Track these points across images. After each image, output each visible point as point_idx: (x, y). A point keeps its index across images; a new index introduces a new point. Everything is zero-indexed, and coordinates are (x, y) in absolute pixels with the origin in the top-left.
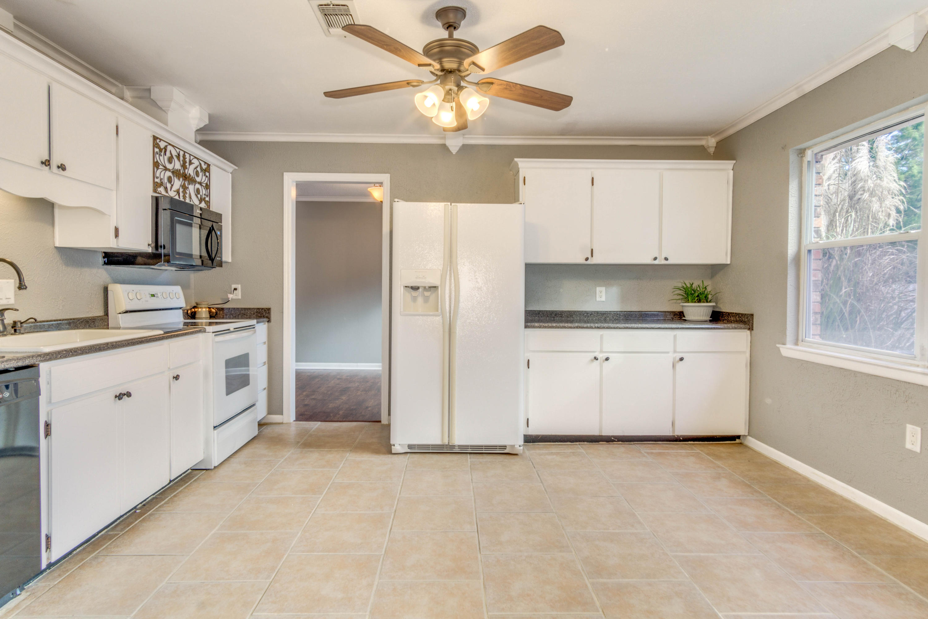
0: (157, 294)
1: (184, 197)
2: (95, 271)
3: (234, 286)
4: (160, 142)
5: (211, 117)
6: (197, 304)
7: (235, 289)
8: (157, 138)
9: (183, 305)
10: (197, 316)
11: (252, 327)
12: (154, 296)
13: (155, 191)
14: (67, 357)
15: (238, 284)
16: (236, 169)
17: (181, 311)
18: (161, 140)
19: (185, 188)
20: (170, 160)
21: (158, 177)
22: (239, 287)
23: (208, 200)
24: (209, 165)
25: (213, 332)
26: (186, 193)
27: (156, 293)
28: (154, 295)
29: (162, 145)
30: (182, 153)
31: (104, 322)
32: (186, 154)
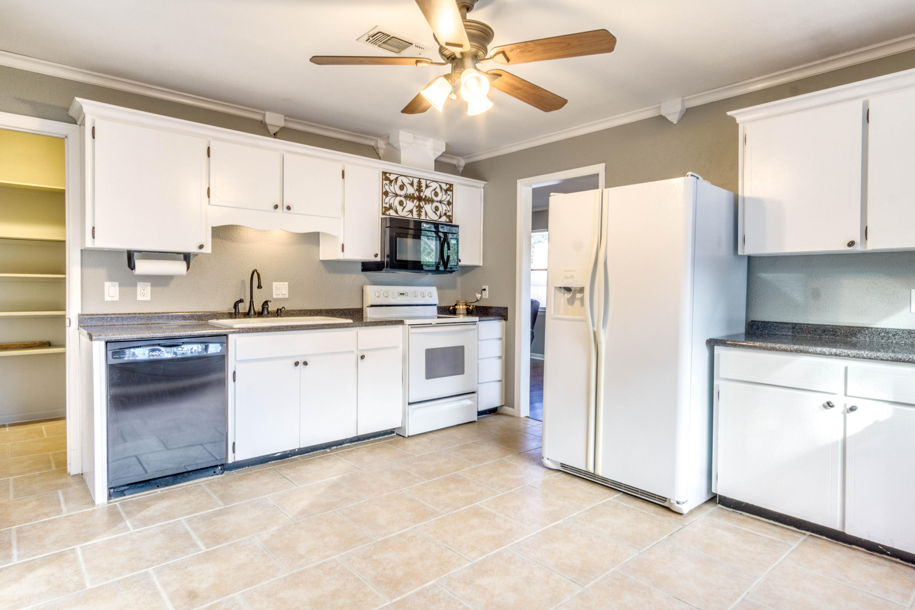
0: (407, 293)
1: (419, 215)
2: (354, 276)
3: (484, 287)
4: (390, 175)
5: (447, 145)
6: (458, 303)
7: (485, 290)
8: (386, 173)
9: (437, 302)
10: (457, 312)
11: (474, 323)
12: (404, 295)
13: (384, 214)
14: (249, 332)
15: (486, 285)
17: (436, 307)
18: (390, 174)
19: (419, 208)
20: (402, 187)
21: (387, 203)
22: (487, 287)
23: (451, 215)
24: (451, 185)
25: (409, 325)
26: (422, 212)
27: (406, 292)
28: (404, 294)
29: (392, 177)
30: (416, 181)
32: (421, 180)
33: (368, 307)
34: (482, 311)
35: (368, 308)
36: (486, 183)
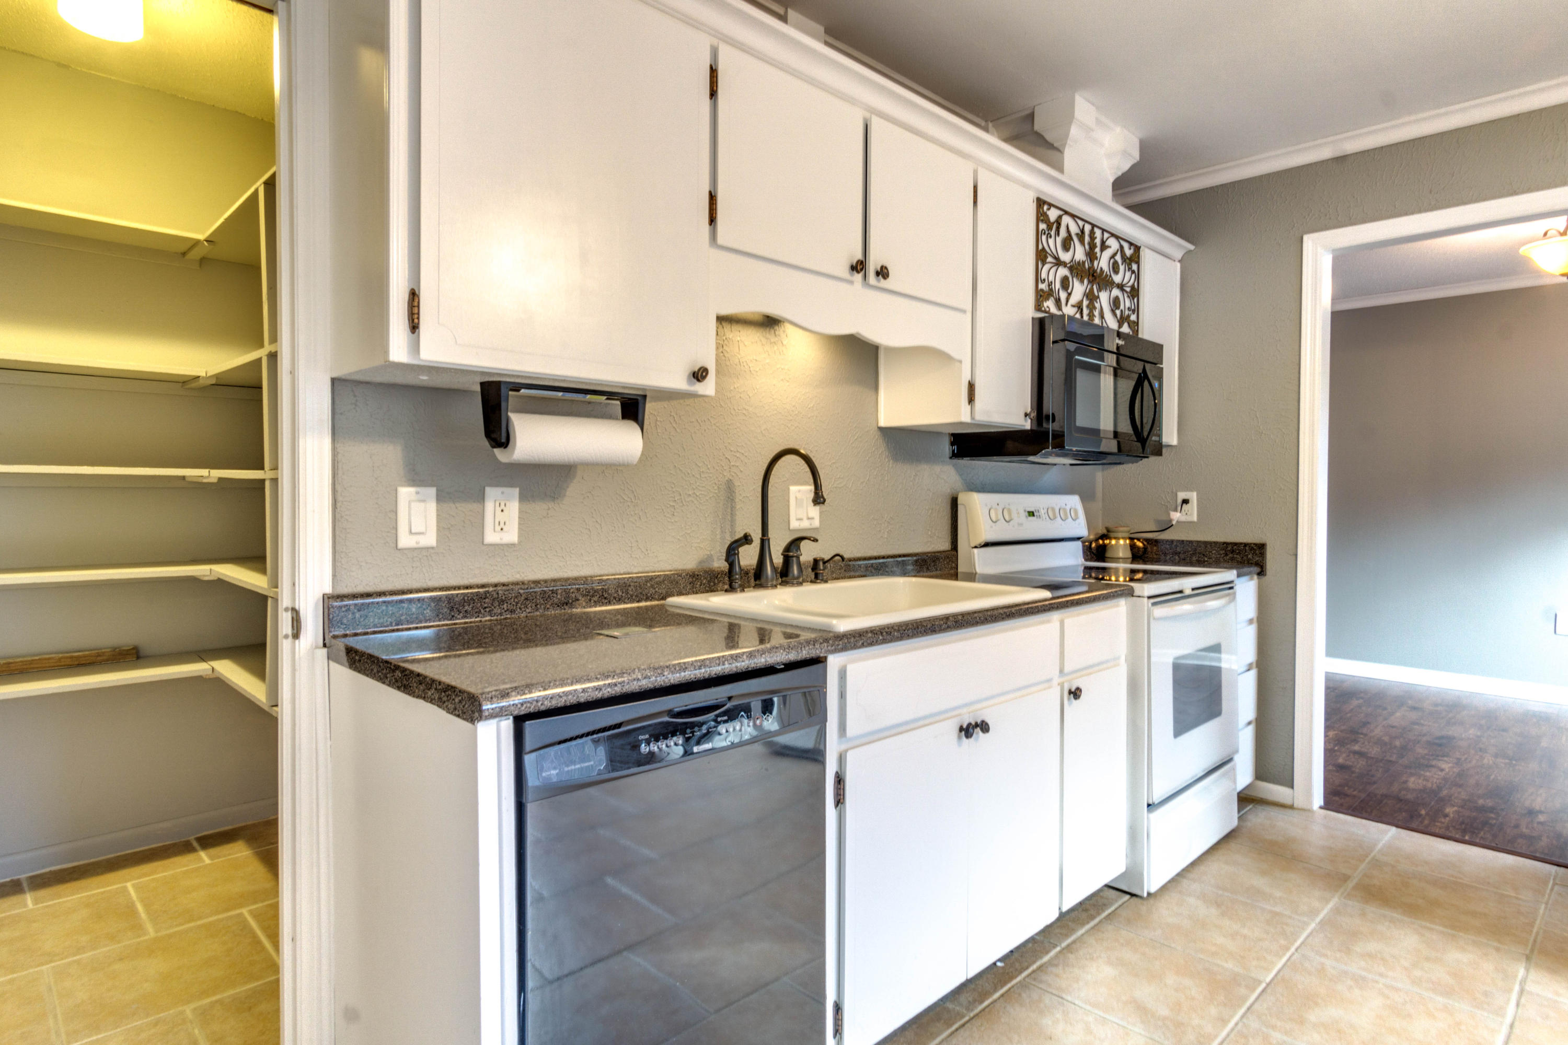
0: (1038, 511)
1: (1091, 315)
2: (936, 469)
3: (1182, 495)
4: (1049, 209)
5: (1142, 147)
6: (1108, 531)
7: (1185, 502)
8: (1045, 202)
9: (1082, 531)
10: (1108, 554)
11: (1228, 586)
12: (1034, 515)
13: (1038, 307)
15: (1192, 491)
16: (1189, 252)
17: (1079, 544)
18: (1050, 205)
19: (1091, 297)
20: (1067, 245)
21: (1044, 280)
22: (1193, 496)
23: (1136, 320)
24: (1137, 249)
25: (1147, 597)
26: (1095, 308)
27: (1037, 509)
28: (1033, 512)
29: (1053, 214)
30: (1088, 228)
31: (950, 563)
32: (1096, 230)
33: (976, 547)
34: (1180, 553)
35: (976, 551)
36: (1192, 247)
